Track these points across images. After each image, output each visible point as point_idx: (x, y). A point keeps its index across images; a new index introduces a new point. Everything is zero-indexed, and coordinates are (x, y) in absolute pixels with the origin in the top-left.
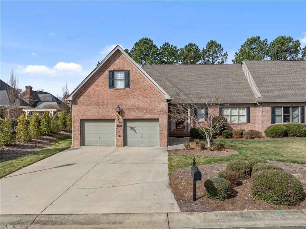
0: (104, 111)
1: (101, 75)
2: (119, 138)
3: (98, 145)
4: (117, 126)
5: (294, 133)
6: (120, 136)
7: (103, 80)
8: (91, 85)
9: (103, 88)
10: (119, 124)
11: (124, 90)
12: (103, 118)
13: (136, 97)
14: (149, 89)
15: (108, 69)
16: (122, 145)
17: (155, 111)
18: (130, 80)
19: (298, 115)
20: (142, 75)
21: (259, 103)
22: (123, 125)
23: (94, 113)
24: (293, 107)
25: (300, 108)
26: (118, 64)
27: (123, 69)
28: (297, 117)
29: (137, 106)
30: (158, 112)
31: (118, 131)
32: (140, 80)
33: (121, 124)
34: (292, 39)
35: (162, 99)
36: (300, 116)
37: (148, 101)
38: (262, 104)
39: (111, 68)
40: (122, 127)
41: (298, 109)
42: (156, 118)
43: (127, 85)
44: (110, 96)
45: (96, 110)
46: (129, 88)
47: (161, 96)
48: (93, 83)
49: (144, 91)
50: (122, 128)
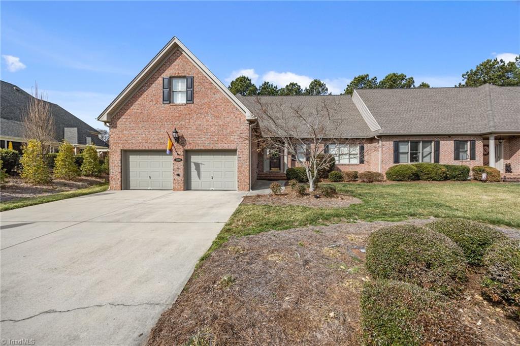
0: (156, 138)
1: (152, 84)
2: (177, 177)
3: (149, 189)
4: (175, 160)
5: (429, 175)
6: (178, 175)
7: (154, 92)
8: (137, 100)
9: (154, 103)
10: (178, 157)
11: (185, 106)
12: (154, 148)
13: (203, 116)
14: (223, 105)
15: (162, 76)
16: (183, 188)
17: (232, 139)
18: (194, 91)
19: (431, 153)
20: (212, 83)
21: (378, 136)
22: (183, 159)
23: (141, 141)
24: (423, 142)
25: (433, 144)
26: (177, 67)
27: (183, 75)
28: (429, 156)
29: (205, 131)
30: (236, 140)
31: (176, 167)
32: (209, 91)
33: (180, 157)
34: (406, 76)
35: (242, 120)
36: (433, 154)
37: (221, 123)
38: (381, 137)
39: (167, 74)
40: (183, 161)
41: (431, 145)
42: (233, 148)
43: (190, 99)
44: (164, 115)
45: (144, 136)
46: (193, 103)
47: (240, 116)
48: (140, 96)
49: (215, 109)
50: (182, 163)
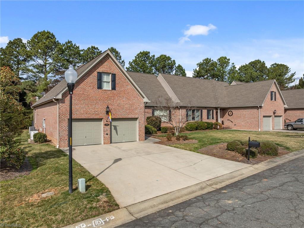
0: (93, 111)
1: (90, 75)
2: (106, 136)
3: (85, 144)
4: (105, 125)
5: (201, 127)
6: (107, 134)
7: (92, 81)
8: (80, 85)
9: (92, 88)
10: (107, 123)
11: (111, 92)
12: (91, 117)
13: (121, 98)
14: (132, 92)
15: (97, 71)
16: (110, 142)
17: (136, 112)
18: (116, 83)
20: (126, 79)
21: (179, 107)
22: (110, 124)
23: (82, 113)
24: (197, 110)
26: (106, 67)
27: (110, 72)
28: (198, 117)
29: (122, 107)
30: (138, 113)
31: (105, 129)
32: (124, 84)
33: (108, 123)
35: (141, 102)
36: (200, 116)
37: (131, 103)
38: (181, 107)
39: (100, 70)
40: (110, 125)
41: (199, 111)
42: (137, 117)
43: (114, 88)
44: (98, 96)
45: (85, 109)
46: (115, 90)
47: (140, 99)
48: (82, 83)
49: (127, 94)
50: (109, 127)
